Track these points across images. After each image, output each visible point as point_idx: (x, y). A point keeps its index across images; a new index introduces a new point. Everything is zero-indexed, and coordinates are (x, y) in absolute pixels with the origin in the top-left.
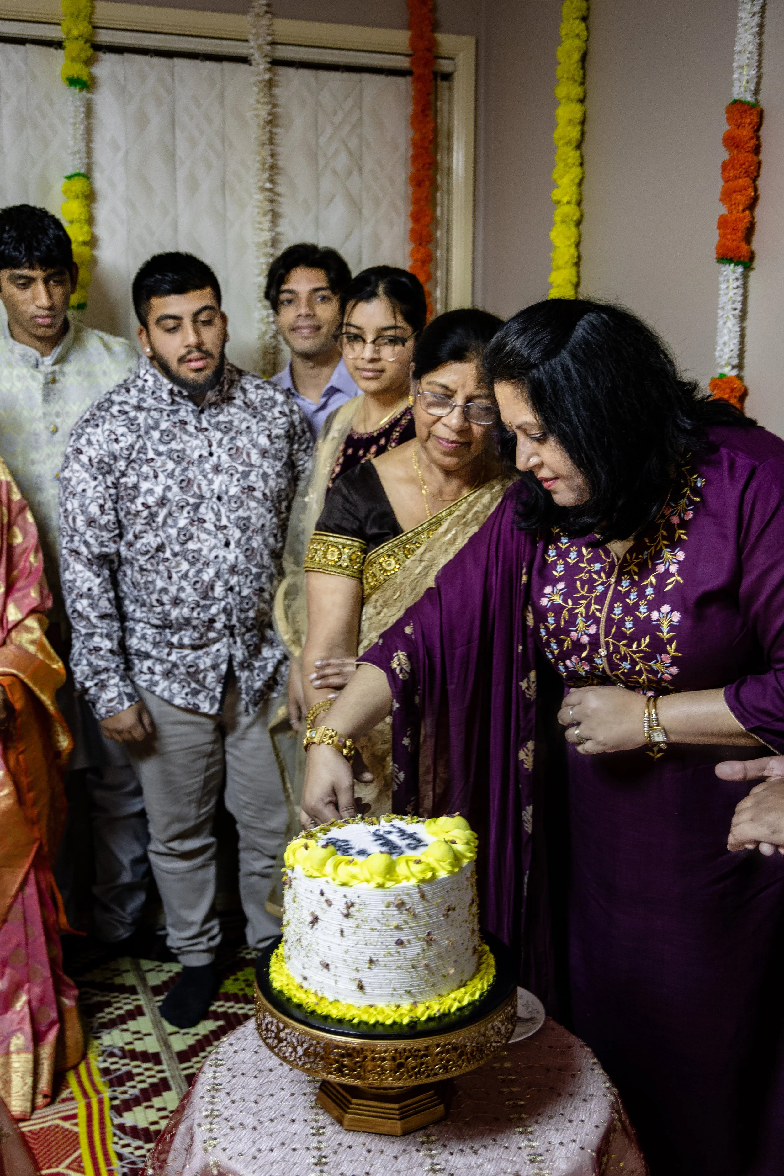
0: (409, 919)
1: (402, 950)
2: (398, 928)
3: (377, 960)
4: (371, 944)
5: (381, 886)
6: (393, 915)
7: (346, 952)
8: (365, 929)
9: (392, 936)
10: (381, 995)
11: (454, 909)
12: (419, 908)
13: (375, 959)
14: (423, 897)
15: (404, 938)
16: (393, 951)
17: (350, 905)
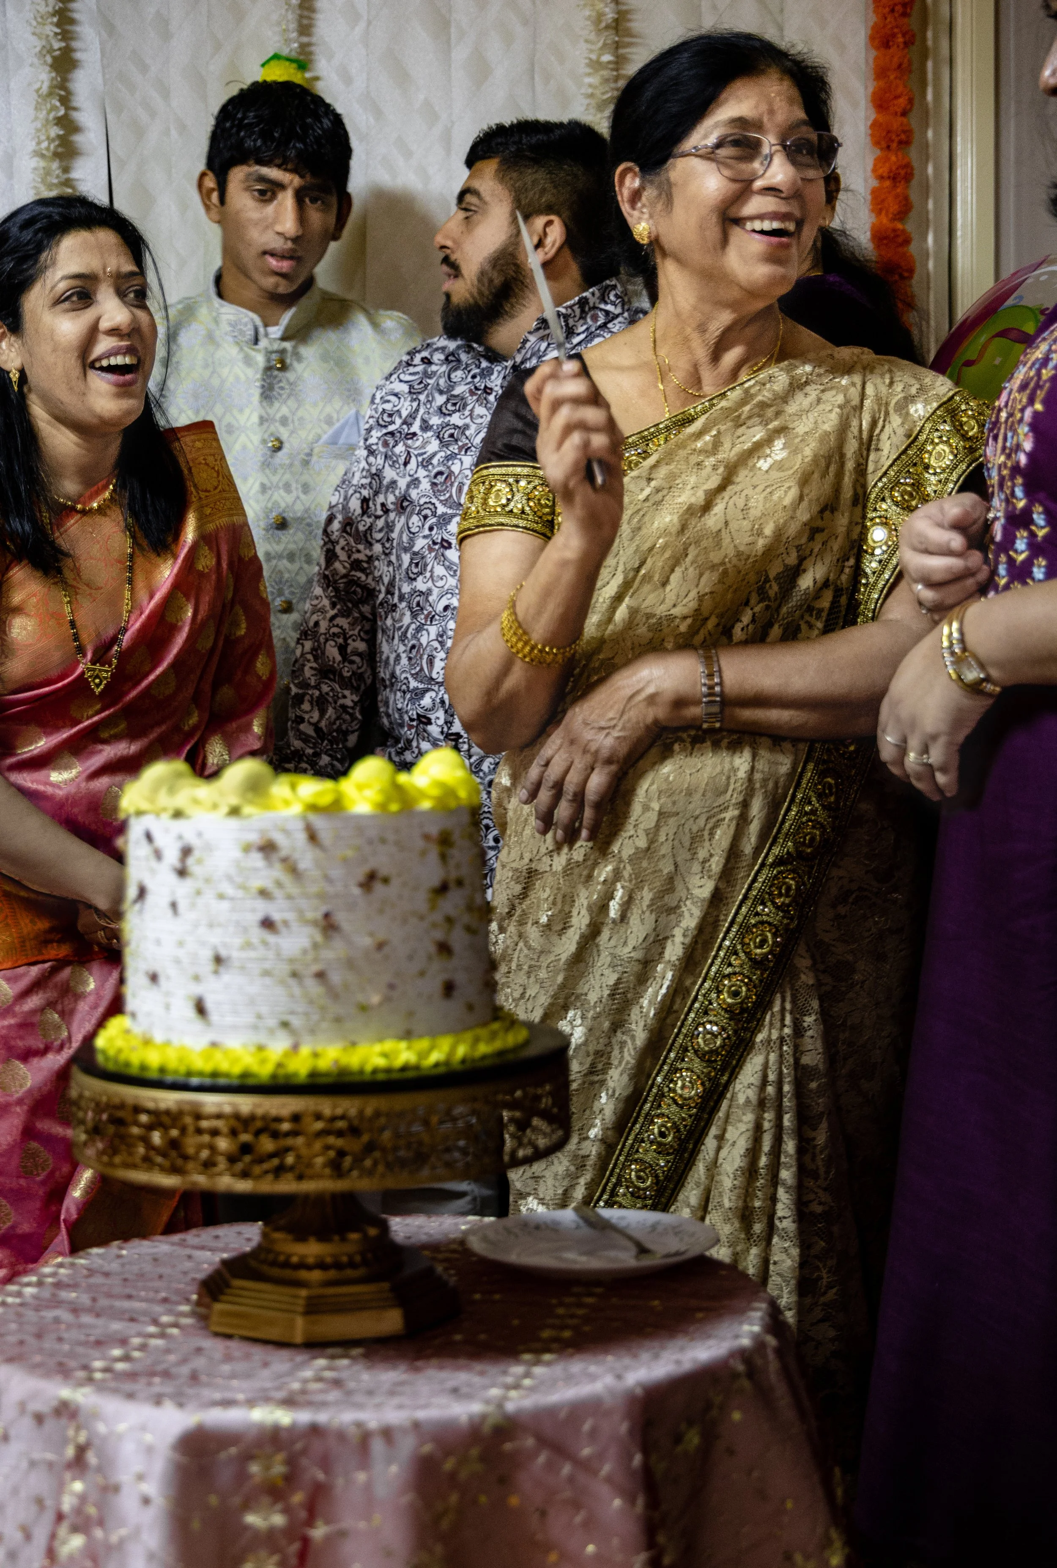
0: (286, 879)
1: (271, 938)
2: (264, 893)
3: (229, 958)
4: (220, 925)
5: (235, 812)
6: (256, 870)
7: (181, 944)
8: (209, 896)
9: (253, 910)
10: (234, 1028)
11: (386, 881)
12: (306, 859)
13: (223, 953)
14: (313, 836)
15: (276, 916)
16: (255, 940)
17: (186, 852)
